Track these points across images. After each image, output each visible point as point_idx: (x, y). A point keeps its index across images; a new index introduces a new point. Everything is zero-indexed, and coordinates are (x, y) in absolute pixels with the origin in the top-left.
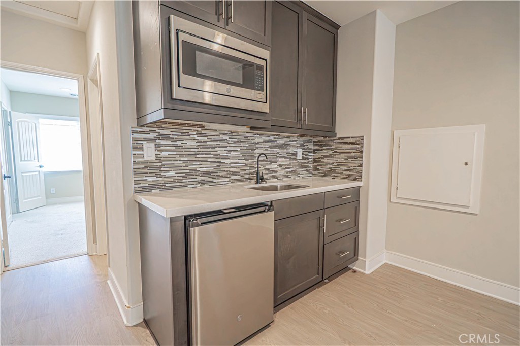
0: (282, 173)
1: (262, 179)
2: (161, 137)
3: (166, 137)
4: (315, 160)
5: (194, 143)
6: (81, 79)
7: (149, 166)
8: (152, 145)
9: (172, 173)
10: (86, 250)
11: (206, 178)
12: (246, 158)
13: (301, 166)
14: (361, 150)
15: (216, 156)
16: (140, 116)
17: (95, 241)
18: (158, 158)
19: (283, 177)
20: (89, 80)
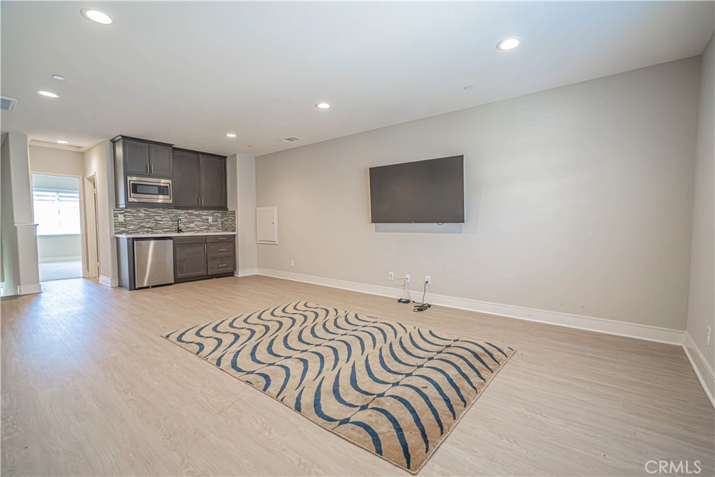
0: (198, 229)
1: (181, 230)
2: (126, 212)
3: (129, 212)
4: (222, 223)
5: (143, 215)
6: (81, 178)
7: (121, 224)
8: (123, 215)
9: (132, 227)
10: (82, 275)
11: (150, 230)
12: (173, 221)
13: (212, 226)
14: (235, 217)
15: (155, 220)
16: (117, 205)
17: (88, 270)
18: (125, 220)
19: (199, 231)
20: (86, 180)
